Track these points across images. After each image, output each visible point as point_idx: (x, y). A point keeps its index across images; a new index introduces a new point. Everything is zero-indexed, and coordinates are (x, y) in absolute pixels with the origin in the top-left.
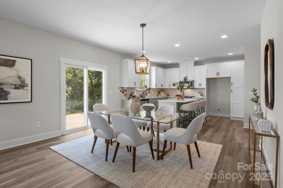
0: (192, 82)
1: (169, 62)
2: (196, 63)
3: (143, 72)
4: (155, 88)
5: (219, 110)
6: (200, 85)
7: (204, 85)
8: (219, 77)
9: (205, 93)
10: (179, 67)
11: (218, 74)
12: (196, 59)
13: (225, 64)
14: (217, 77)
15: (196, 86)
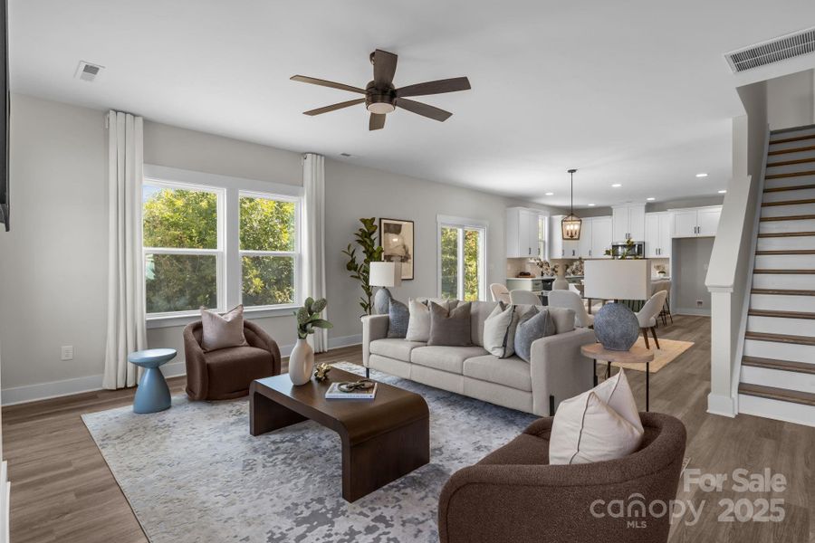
0: (640, 246)
1: (592, 205)
2: (650, 208)
3: (572, 236)
4: (561, 258)
5: (700, 303)
6: (659, 251)
7: (667, 253)
8: (699, 235)
9: (669, 267)
10: (611, 215)
11: (697, 230)
12: (651, 199)
13: (711, 210)
14: (695, 236)
15: (650, 253)
